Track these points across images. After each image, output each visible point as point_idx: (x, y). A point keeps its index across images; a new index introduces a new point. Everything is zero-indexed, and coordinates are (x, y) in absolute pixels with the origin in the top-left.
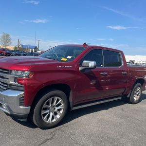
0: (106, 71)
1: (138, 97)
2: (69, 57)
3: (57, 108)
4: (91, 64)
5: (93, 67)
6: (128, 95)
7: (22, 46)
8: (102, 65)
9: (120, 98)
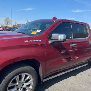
2: (39, 31)
3: (26, 84)
7: (18, 24)
8: (71, 37)
9: (87, 64)
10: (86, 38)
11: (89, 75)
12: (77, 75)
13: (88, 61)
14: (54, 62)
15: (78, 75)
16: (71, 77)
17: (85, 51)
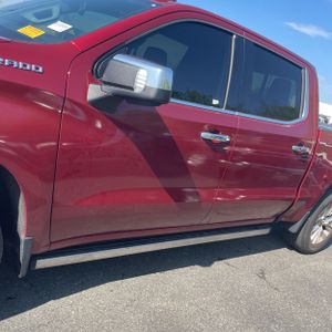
0: (229, 131)
1: (326, 233)
2: (59, 27)
4: (148, 78)
5: (152, 95)
6: (293, 224)
8: (215, 102)
9: (266, 231)
10: (288, 124)
11: (262, 275)
12: (216, 263)
13: (272, 220)
14: (103, 193)
15: (218, 266)
16: (186, 269)
17: (279, 177)
